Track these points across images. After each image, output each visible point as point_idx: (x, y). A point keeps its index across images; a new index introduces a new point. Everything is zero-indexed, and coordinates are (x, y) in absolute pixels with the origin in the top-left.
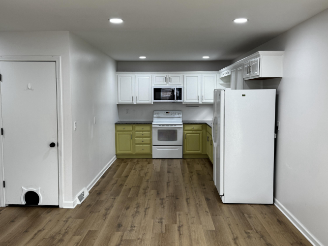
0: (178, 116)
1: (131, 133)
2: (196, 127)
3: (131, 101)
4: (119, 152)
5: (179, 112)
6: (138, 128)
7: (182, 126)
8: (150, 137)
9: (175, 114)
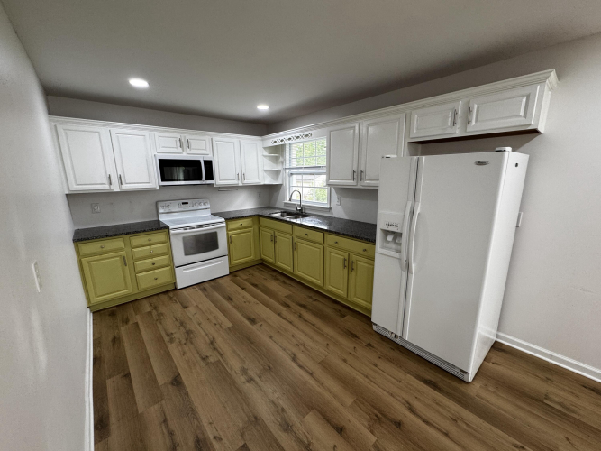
0: (204, 207)
1: (123, 253)
2: (245, 222)
3: (107, 187)
4: (95, 300)
5: (205, 200)
6: (137, 240)
7: (224, 224)
8: (169, 252)
9: (200, 204)
